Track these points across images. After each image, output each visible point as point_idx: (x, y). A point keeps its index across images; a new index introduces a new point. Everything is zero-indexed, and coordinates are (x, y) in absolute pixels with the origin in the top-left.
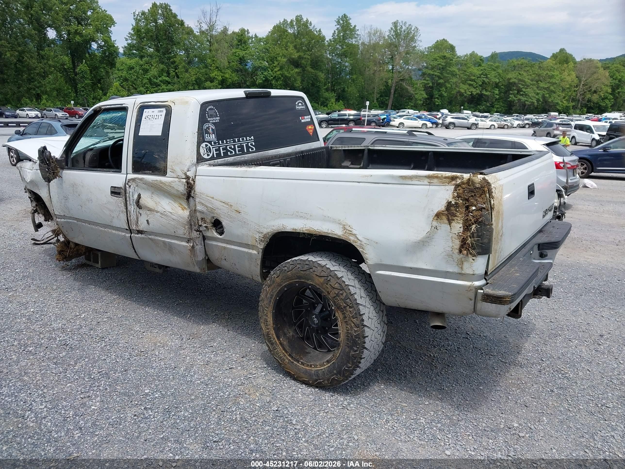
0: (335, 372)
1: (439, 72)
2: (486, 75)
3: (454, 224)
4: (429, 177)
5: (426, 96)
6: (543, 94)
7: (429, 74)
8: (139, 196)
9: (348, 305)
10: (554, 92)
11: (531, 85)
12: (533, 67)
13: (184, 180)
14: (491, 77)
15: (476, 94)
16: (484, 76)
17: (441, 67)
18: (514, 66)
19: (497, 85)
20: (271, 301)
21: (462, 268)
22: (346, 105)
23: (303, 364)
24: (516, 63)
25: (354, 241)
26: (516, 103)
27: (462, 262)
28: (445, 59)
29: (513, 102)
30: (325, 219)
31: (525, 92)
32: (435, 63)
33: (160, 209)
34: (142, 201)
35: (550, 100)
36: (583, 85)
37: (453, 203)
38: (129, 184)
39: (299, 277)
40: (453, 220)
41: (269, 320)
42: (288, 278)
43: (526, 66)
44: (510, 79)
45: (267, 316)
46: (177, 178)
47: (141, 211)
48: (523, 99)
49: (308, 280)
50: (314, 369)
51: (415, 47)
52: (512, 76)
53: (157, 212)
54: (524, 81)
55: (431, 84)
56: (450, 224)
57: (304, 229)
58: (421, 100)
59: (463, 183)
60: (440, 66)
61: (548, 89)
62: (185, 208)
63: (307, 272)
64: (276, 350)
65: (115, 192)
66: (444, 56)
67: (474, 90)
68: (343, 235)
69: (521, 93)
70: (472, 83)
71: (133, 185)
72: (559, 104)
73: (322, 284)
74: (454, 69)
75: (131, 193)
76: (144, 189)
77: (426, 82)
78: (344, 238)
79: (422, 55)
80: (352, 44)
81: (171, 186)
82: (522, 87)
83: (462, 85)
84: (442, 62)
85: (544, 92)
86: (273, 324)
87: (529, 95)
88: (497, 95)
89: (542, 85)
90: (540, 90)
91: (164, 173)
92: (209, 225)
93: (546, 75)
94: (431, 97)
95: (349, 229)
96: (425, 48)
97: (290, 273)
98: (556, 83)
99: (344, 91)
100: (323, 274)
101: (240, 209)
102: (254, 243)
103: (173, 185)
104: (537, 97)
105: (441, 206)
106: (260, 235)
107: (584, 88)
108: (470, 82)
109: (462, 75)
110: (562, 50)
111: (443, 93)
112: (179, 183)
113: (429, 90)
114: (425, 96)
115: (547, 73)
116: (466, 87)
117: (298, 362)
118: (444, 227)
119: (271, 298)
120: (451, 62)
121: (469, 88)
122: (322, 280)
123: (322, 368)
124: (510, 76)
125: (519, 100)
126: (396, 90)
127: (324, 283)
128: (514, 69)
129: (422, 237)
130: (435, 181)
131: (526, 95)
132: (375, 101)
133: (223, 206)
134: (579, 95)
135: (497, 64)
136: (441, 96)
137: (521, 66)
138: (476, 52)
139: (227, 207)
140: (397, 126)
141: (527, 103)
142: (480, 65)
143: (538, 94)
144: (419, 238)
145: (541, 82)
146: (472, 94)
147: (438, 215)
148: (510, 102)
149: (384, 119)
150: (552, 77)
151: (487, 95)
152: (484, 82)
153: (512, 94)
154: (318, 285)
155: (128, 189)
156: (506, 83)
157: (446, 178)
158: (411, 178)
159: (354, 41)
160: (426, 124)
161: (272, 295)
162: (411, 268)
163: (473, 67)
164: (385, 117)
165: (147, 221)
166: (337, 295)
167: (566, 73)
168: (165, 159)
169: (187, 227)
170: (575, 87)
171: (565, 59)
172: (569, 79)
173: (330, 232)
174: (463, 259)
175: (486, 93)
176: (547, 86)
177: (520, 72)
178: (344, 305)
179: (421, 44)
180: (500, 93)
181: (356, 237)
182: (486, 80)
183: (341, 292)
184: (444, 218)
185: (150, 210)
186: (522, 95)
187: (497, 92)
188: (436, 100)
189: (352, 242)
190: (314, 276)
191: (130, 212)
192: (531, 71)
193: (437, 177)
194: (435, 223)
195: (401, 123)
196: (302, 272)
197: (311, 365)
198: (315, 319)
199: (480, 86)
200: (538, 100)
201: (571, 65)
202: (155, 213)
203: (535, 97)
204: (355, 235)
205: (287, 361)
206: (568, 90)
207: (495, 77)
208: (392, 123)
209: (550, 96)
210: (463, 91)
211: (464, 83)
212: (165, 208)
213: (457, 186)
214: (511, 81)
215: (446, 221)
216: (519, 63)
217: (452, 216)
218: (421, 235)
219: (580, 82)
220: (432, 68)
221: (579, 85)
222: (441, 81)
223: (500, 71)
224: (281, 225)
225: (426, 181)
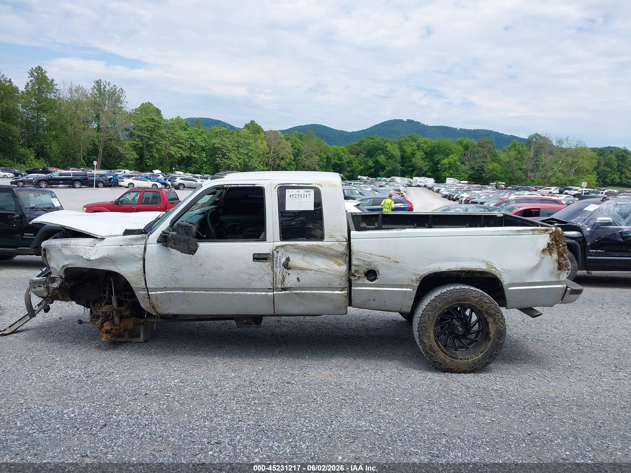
0: (488, 357)
1: (148, 134)
2: (193, 139)
3: (553, 254)
4: (532, 230)
5: (138, 157)
6: (244, 159)
7: (139, 136)
8: (288, 259)
9: (497, 312)
10: (253, 158)
11: (233, 150)
12: (232, 134)
13: (346, 243)
14: (198, 142)
15: (186, 156)
16: (191, 140)
17: (151, 129)
18: (217, 133)
19: (203, 149)
20: (433, 321)
21: (559, 278)
22: (47, 162)
23: (461, 359)
24: (218, 130)
25: (494, 272)
26: (222, 166)
27: (559, 275)
28: (153, 122)
29: (220, 165)
30: (473, 260)
31: (229, 156)
32: (143, 125)
33: (313, 267)
34: (291, 263)
35: (250, 164)
36: (273, 152)
37: (551, 243)
38: (277, 250)
39: (458, 301)
40: (552, 252)
41: (431, 335)
42: (449, 303)
43: (227, 134)
44: (214, 144)
45: (430, 333)
46: (337, 241)
47: (289, 271)
48: (228, 162)
49: (466, 301)
50: (470, 360)
51: (121, 107)
52: (216, 141)
53: (311, 270)
54: (227, 147)
55: (141, 145)
56: (551, 255)
57: (458, 268)
58: (132, 160)
59: (553, 232)
60: (149, 128)
61: (247, 154)
62: (341, 264)
63: (466, 296)
64: (439, 356)
65: (258, 258)
66: (153, 119)
67: (184, 153)
68: (487, 269)
69: (226, 157)
70: (181, 146)
71: (281, 251)
72: (257, 168)
73: (478, 302)
74: (163, 131)
75: (278, 258)
76: (294, 252)
77: (136, 143)
78: (487, 270)
79: (130, 116)
80: (51, 99)
81: (330, 249)
82: (225, 151)
83: (172, 148)
84: (151, 125)
85: (245, 157)
86: (435, 337)
87: (232, 159)
88: (204, 158)
89: (242, 150)
90: (240, 155)
91: (321, 238)
92: (363, 275)
93: (244, 142)
94: (142, 157)
95: (491, 265)
96: (132, 110)
97: (450, 299)
98: (253, 150)
99: (42, 147)
100: (477, 295)
101: (398, 260)
102: (410, 283)
103: (333, 247)
104: (239, 161)
105: (545, 246)
106: (416, 277)
107: (274, 154)
108: (179, 145)
109: (171, 138)
110: (252, 122)
111: (154, 154)
112: (340, 245)
113: (139, 150)
114: (136, 156)
115: (245, 141)
116: (175, 149)
117: (457, 359)
118: (548, 257)
119: (434, 319)
120: (160, 125)
121: (179, 150)
122: (477, 299)
123: (477, 358)
124: (214, 141)
125: (224, 163)
126: (104, 150)
127: (479, 301)
128: (217, 136)
129: (536, 263)
130: (536, 232)
131: (230, 159)
132: (82, 159)
133: (381, 259)
134: (270, 160)
135: (202, 130)
136: (153, 157)
137: (221, 133)
138: (181, 117)
139: (386, 259)
140: (127, 186)
141: (231, 166)
142: (186, 129)
143: (239, 159)
144: (534, 265)
145: (241, 148)
146: (182, 156)
147: (544, 251)
148: (217, 164)
149: (111, 179)
150: (249, 144)
151: (195, 158)
152: (191, 146)
153: (217, 157)
154: (474, 303)
155: (275, 254)
156: (210, 147)
157: (542, 230)
158: (522, 231)
159: (52, 96)
160: (157, 185)
161: (434, 317)
162: (530, 283)
163: (180, 131)
164: (112, 177)
165: (298, 279)
166: (489, 307)
167: (259, 141)
168: (322, 227)
169: (344, 278)
170: (267, 154)
171: (257, 129)
172: (261, 146)
173: (478, 268)
174: (560, 273)
175: (195, 156)
176: (246, 152)
177: (222, 138)
178: (495, 312)
179: (127, 105)
180: (207, 156)
181: (496, 269)
182: (194, 144)
183: (491, 305)
184: (547, 252)
185: (302, 269)
186: (227, 159)
187: (204, 155)
188: (148, 160)
189: (493, 272)
190: (472, 298)
191: (276, 274)
192: (231, 138)
193: (537, 230)
194: (542, 255)
195: (130, 184)
196: (461, 297)
197: (468, 358)
198: (460, 329)
199: (189, 149)
200: (240, 164)
201: (263, 135)
202: (308, 271)
203: (237, 161)
204: (495, 268)
205: (449, 361)
206: (262, 156)
207: (202, 141)
208: (121, 183)
209: (249, 161)
210: (173, 153)
211: (173, 145)
212: (319, 266)
213: (551, 234)
214: (216, 146)
215: (549, 254)
216: (221, 130)
217: (551, 250)
218: (535, 262)
219: (270, 150)
220: (141, 130)
221: (270, 153)
222: (152, 142)
223: (205, 136)
224: (437, 268)
225: (531, 233)
